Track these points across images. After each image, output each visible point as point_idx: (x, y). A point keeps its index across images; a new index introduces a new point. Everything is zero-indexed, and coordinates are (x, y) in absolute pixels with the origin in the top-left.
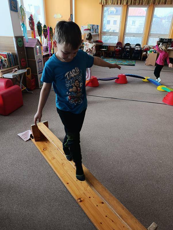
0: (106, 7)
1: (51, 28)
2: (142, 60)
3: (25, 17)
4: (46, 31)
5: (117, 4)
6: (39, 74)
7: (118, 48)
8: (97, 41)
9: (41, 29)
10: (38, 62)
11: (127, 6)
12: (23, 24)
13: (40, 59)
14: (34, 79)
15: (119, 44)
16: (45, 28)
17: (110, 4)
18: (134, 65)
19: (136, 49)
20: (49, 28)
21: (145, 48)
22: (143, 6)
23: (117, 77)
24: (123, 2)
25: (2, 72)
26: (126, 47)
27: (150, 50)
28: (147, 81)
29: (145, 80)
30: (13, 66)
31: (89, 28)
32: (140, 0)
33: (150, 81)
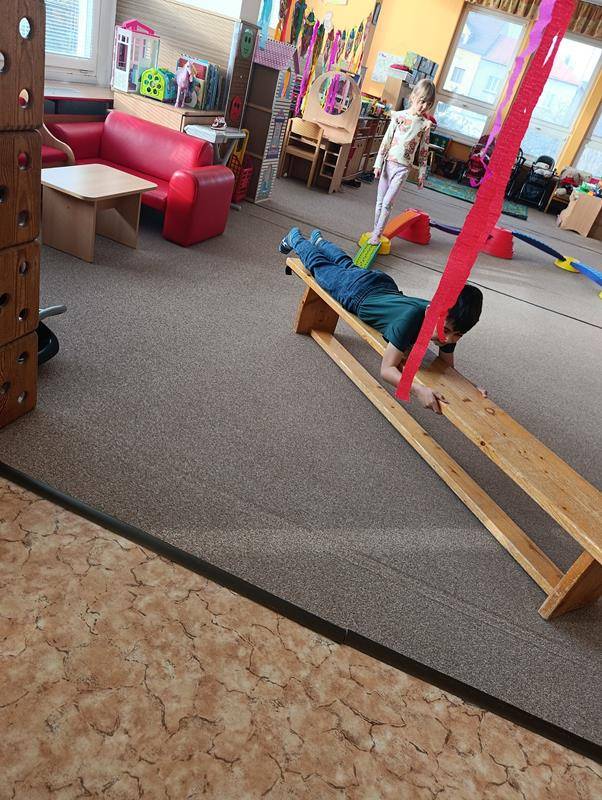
0: (476, 11)
1: (322, 25)
2: (547, 212)
4: (308, 30)
5: (515, 11)
6: (268, 157)
9: (302, 21)
13: (281, 113)
14: (251, 169)
17: (491, 5)
18: (524, 218)
19: (536, 171)
21: (564, 176)
22: (594, 41)
24: (535, 11)
25: (186, 115)
27: (583, 185)
28: (570, 268)
29: (565, 265)
30: (210, 109)
31: (410, 66)
32: (589, 18)
33: (578, 271)
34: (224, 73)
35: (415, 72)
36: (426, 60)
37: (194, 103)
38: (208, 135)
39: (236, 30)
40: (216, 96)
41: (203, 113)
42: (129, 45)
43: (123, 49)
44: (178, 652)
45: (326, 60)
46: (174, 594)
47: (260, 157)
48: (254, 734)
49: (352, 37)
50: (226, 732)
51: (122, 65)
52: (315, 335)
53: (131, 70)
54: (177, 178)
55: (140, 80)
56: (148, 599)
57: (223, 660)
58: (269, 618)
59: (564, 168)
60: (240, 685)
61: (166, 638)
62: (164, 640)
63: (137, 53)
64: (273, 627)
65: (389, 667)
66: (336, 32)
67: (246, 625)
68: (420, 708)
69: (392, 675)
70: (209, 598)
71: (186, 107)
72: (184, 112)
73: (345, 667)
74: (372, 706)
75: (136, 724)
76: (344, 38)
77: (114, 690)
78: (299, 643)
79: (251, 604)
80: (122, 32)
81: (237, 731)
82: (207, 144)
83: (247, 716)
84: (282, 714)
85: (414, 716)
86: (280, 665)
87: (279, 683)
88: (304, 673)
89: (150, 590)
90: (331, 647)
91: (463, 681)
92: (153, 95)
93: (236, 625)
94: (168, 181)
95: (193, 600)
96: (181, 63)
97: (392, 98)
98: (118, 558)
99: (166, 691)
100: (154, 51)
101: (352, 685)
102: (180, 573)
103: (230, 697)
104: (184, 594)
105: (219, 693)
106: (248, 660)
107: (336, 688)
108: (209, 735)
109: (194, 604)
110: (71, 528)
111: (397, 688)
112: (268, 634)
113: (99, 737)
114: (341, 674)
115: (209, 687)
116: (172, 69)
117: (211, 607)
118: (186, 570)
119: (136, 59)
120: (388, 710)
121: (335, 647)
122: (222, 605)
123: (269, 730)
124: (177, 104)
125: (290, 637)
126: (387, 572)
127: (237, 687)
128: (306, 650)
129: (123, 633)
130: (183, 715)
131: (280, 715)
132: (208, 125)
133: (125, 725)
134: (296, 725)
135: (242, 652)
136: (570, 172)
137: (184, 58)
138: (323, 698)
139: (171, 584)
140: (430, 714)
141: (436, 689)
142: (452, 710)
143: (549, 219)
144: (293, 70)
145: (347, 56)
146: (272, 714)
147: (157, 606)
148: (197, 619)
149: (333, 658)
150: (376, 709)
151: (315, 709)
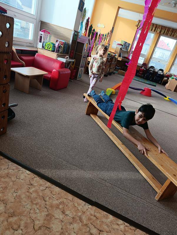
1: (97, 33)
2: (162, 85)
3: (85, 18)
4: (93, 34)
5: (152, 30)
6: (81, 67)
7: (143, 68)
8: (125, 57)
9: (91, 31)
10: (83, 57)
11: (160, 34)
12: (82, 22)
13: (85, 55)
14: (76, 70)
15: (144, 64)
16: (94, 32)
18: (155, 86)
19: (159, 73)
20: (96, 32)
21: (167, 75)
23: (143, 89)
24: (157, 30)
25: (58, 55)
26: (150, 69)
27: (172, 77)
28: (168, 100)
29: (167, 99)
30: (65, 54)
31: (122, 44)
32: (172, 32)
33: (171, 100)
34: (69, 44)
35: (124, 46)
36: (127, 43)
37: (60, 52)
38: (64, 60)
39: (73, 33)
40: (67, 50)
41: (63, 54)
42: (43, 36)
43: (41, 37)
44: (41, 205)
45: (98, 41)
46: (41, 188)
47: (78, 67)
48: (62, 233)
49: (106, 36)
50: (53, 232)
51: (40, 41)
52: (92, 115)
53: (43, 43)
54: (54, 71)
55: (45, 45)
56: (33, 189)
57: (55, 209)
58: (70, 197)
59: (166, 72)
60: (59, 217)
61: (38, 202)
62: (37, 202)
63: (45, 39)
64: (71, 199)
65: (107, 213)
66: (101, 34)
67: (63, 199)
68: (116, 227)
69: (107, 216)
70: (52, 190)
71: (58, 53)
72: (57, 54)
73: (93, 213)
74: (101, 225)
75: (25, 227)
76: (103, 36)
77: (19, 216)
78: (79, 205)
79: (65, 192)
80: (41, 33)
81: (57, 231)
82: (63, 62)
83: (61, 227)
84: (71, 226)
85: (114, 229)
86: (72, 211)
87: (71, 216)
88: (80, 214)
89: (34, 186)
90: (89, 206)
91: (130, 219)
92: (49, 49)
93: (60, 198)
94: (51, 72)
95: (47, 190)
96: (57, 41)
97: (117, 52)
98: (25, 176)
99: (35, 218)
100: (50, 38)
101: (95, 218)
102: (44, 182)
103: (56, 220)
104: (45, 188)
105: (52, 219)
106: (62, 209)
107: (89, 219)
108: (48, 232)
109: (47, 192)
110: (12, 167)
111: (109, 220)
112: (69, 201)
113: (13, 231)
114: (91, 215)
115: (49, 217)
116: (55, 43)
117: (52, 193)
118: (46, 181)
119: (45, 40)
120: (106, 227)
121: (90, 206)
122: (56, 192)
123: (67, 231)
124: (55, 52)
125: (76, 203)
126: (108, 184)
127: (58, 217)
128: (81, 207)
129: (24, 199)
130: (40, 225)
131: (71, 227)
132: (64, 58)
133: (22, 228)
134: (76, 230)
135: (61, 207)
136: (168, 74)
137: (58, 40)
138: (85, 222)
139: (41, 185)
140: (119, 229)
141: (121, 221)
142: (126, 228)
143: (162, 86)
144: (88, 44)
145: (104, 41)
146: (68, 227)
147: (36, 191)
148: (48, 196)
149: (89, 210)
150: (102, 226)
151: (82, 225)
